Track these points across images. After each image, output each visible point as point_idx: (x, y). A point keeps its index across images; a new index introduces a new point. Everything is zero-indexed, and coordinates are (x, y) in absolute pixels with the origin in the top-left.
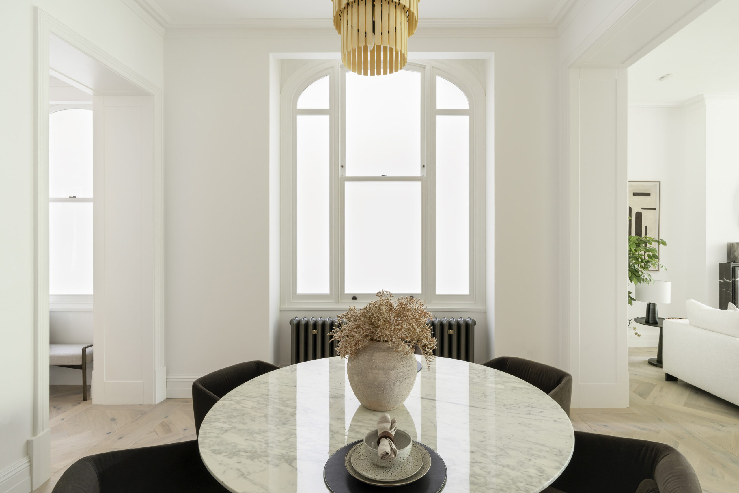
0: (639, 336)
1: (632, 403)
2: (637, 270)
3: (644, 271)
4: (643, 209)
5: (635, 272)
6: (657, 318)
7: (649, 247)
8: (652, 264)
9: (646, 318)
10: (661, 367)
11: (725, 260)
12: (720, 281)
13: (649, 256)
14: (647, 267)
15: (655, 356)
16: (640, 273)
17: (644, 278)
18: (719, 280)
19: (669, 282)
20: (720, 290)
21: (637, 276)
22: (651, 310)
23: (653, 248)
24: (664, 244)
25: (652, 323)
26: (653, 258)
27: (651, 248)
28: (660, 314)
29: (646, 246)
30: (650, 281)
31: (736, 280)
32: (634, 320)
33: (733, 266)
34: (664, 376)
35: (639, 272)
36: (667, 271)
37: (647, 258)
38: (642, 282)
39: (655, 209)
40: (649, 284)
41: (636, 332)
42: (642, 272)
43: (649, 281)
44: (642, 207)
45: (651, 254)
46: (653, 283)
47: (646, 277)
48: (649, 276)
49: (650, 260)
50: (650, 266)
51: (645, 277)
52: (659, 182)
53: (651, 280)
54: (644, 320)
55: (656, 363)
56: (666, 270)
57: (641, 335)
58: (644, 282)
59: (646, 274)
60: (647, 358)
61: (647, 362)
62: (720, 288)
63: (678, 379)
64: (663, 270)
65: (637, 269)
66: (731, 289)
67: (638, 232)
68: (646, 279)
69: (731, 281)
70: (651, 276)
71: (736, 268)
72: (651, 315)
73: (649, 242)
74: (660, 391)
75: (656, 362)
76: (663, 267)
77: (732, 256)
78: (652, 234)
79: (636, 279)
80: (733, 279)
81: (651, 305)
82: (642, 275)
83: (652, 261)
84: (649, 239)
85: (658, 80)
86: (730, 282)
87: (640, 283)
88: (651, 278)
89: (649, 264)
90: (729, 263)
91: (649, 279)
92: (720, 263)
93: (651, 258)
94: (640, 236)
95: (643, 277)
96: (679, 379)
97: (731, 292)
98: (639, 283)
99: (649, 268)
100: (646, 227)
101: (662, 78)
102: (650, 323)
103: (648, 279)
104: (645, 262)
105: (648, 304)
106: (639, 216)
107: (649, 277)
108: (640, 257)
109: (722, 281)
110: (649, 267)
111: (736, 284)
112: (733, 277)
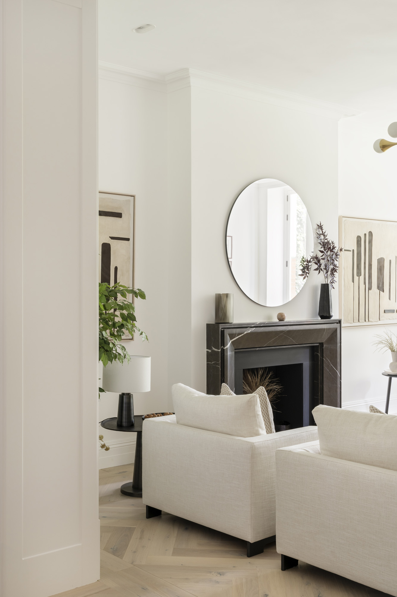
0: (107, 449)
1: (105, 571)
2: (106, 340)
3: (116, 342)
4: (112, 238)
5: (104, 343)
6: (132, 416)
7: (124, 301)
8: (127, 329)
9: (117, 418)
10: (140, 496)
11: (212, 321)
12: (207, 352)
13: (122, 315)
14: (119, 334)
15: (130, 480)
16: (111, 345)
17: (117, 354)
18: (206, 350)
19: (149, 357)
20: (207, 364)
21: (107, 351)
22: (124, 405)
23: (128, 303)
24: (143, 296)
25: (126, 427)
26: (128, 319)
27: (126, 303)
28: (137, 410)
29: (116, 299)
30: (125, 357)
31: (225, 348)
32: (101, 424)
33: (222, 328)
34: (144, 510)
35: (109, 344)
36: (148, 340)
37: (118, 319)
38: (114, 359)
39: (128, 240)
40: (123, 362)
41: (103, 443)
42: (113, 343)
43: (123, 358)
44: (111, 236)
45: (125, 312)
46: (129, 360)
47: (119, 351)
48: (123, 349)
49: (124, 322)
50: (124, 333)
51: (117, 351)
52: (134, 196)
53: (125, 355)
54: (115, 423)
55: (131, 491)
56: (147, 338)
57: (110, 447)
58: (117, 359)
59: (119, 346)
60: (118, 485)
61: (120, 491)
62: (207, 361)
63: (162, 513)
64: (143, 339)
65: (106, 338)
66: (220, 361)
67: (105, 277)
68: (120, 354)
69: (220, 350)
70: (125, 349)
71: (225, 330)
72: (124, 413)
73: (123, 293)
74: (141, 538)
75: (131, 488)
76: (143, 334)
77: (221, 314)
78: (124, 281)
79: (106, 356)
80: (222, 347)
81: (125, 396)
82: (114, 349)
83: (128, 324)
84: (122, 288)
85: (134, 31)
86: (219, 352)
87: (111, 361)
88: (125, 352)
89: (123, 330)
90: (218, 324)
91: (124, 353)
92: (207, 324)
93: (126, 320)
94: (109, 282)
95: (114, 352)
96: (163, 511)
97: (220, 367)
98: (109, 362)
99: (122, 337)
100: (116, 268)
101: (140, 28)
102: (124, 427)
103: (122, 354)
104: (119, 327)
105: (120, 395)
106: (106, 249)
107: (124, 351)
108: (110, 318)
109: (210, 351)
110: (122, 334)
111: (225, 354)
112: (222, 345)
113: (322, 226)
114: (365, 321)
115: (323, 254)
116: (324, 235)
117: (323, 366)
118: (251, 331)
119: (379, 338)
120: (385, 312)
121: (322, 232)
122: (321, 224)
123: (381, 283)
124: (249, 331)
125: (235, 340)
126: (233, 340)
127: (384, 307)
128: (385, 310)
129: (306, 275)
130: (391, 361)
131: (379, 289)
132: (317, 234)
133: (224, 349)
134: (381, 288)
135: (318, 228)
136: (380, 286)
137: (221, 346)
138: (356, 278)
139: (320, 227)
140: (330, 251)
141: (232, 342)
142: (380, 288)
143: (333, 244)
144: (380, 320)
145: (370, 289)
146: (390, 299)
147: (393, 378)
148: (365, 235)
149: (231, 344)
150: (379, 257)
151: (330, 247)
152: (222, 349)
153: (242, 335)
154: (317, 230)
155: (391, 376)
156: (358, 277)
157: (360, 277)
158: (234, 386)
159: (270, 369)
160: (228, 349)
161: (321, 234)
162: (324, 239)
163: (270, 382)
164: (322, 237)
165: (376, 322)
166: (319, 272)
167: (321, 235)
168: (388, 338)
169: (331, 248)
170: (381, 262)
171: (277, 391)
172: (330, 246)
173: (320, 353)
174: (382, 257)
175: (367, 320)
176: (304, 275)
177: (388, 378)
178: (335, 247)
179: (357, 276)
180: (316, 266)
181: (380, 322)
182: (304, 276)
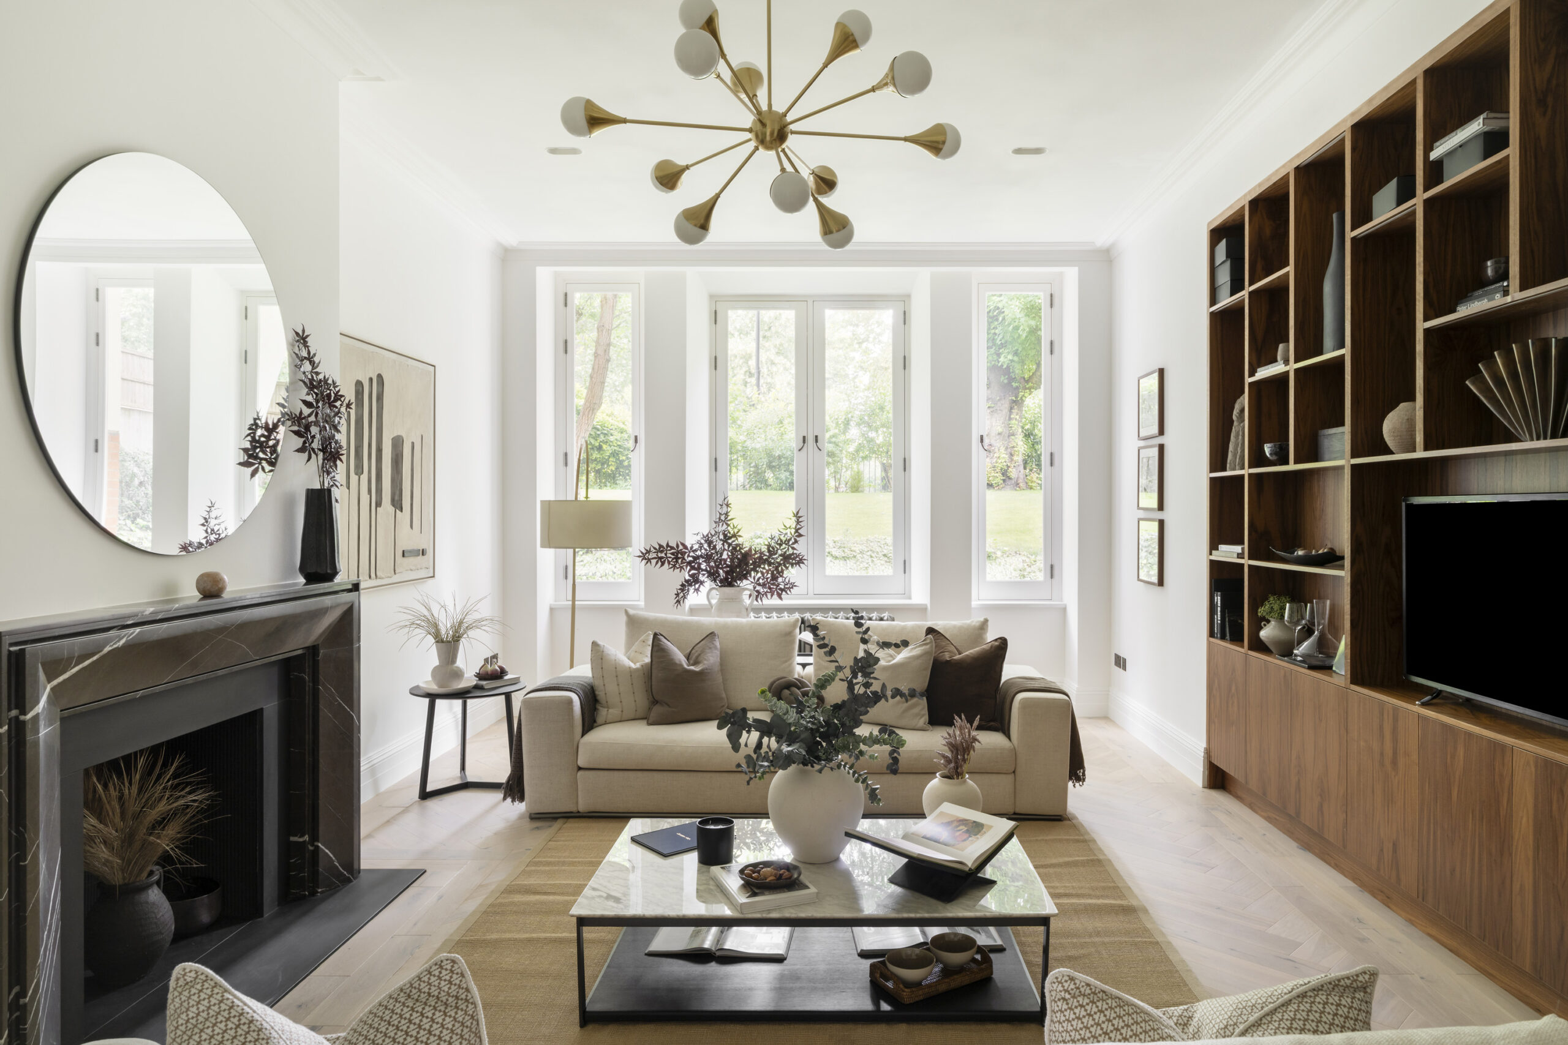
80: (15, 713)
111: (29, 738)
112: (13, 706)
113: (307, 336)
114: (370, 577)
115: (311, 410)
116: (312, 363)
117: (318, 706)
118: (127, 641)
119: (409, 614)
120: (403, 556)
121: (309, 353)
122: (304, 331)
123: (398, 493)
124: (119, 641)
125: (65, 681)
126: (55, 682)
127: (403, 545)
128: (403, 551)
129: (260, 463)
130: (436, 662)
131: (393, 506)
132: (294, 355)
133: (24, 722)
134: (397, 504)
135: (298, 341)
136: (397, 498)
137: (10, 710)
138: (354, 478)
139: (302, 339)
140: (329, 404)
141: (52, 689)
142: (395, 502)
143: (335, 387)
144: (395, 573)
145: (379, 504)
146: (412, 527)
147: (440, 703)
148: (371, 380)
149: (49, 697)
150: (395, 435)
151: (329, 396)
152: (10, 720)
153: (95, 658)
154: (293, 345)
155: (432, 697)
156: (357, 477)
157: (361, 476)
158: (59, 844)
159: (175, 746)
160: (41, 717)
161: (305, 358)
162: (311, 372)
163: (174, 788)
164: (307, 367)
165: (388, 577)
166: (309, 458)
167: (305, 361)
168: (426, 613)
169: (332, 399)
170: (398, 443)
171: (197, 807)
172: (328, 392)
173: (309, 674)
174: (399, 434)
175: (373, 575)
176: (252, 464)
177: (427, 701)
178: (342, 396)
179: (356, 474)
180: (298, 442)
181: (396, 578)
182: (253, 468)
